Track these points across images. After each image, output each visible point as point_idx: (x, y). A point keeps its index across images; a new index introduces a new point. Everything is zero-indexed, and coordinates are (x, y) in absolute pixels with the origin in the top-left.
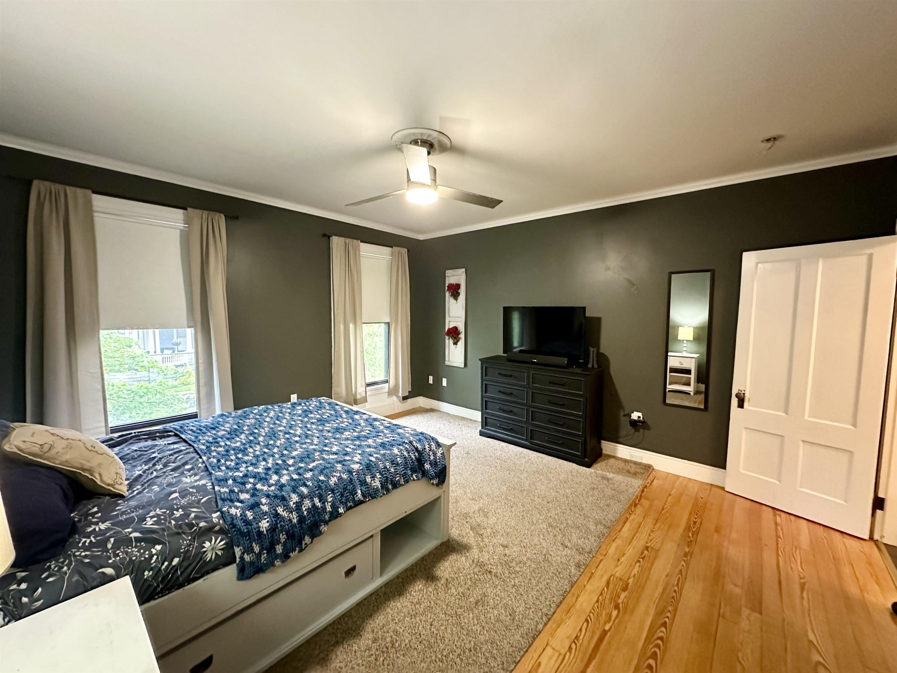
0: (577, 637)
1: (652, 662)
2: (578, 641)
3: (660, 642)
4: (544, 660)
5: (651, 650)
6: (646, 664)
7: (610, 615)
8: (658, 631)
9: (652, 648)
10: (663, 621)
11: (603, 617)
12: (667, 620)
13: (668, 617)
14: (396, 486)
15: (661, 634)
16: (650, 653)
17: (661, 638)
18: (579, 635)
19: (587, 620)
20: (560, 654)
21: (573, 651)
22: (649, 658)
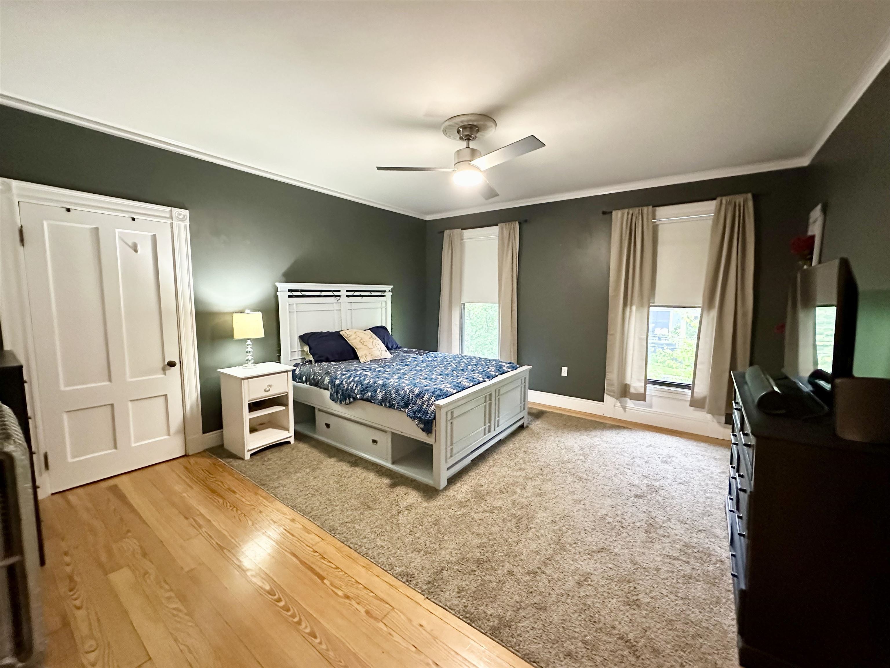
0: (324, 558)
1: (282, 604)
2: (321, 558)
3: (296, 620)
4: (312, 536)
5: (292, 608)
6: (283, 599)
7: (339, 589)
8: (308, 625)
9: (293, 610)
10: (317, 635)
11: (337, 582)
12: (318, 641)
13: (320, 643)
14: (392, 406)
15: (303, 625)
16: (290, 606)
17: (299, 623)
18: (326, 560)
19: (338, 568)
20: (313, 545)
21: (312, 553)
22: (286, 602)
